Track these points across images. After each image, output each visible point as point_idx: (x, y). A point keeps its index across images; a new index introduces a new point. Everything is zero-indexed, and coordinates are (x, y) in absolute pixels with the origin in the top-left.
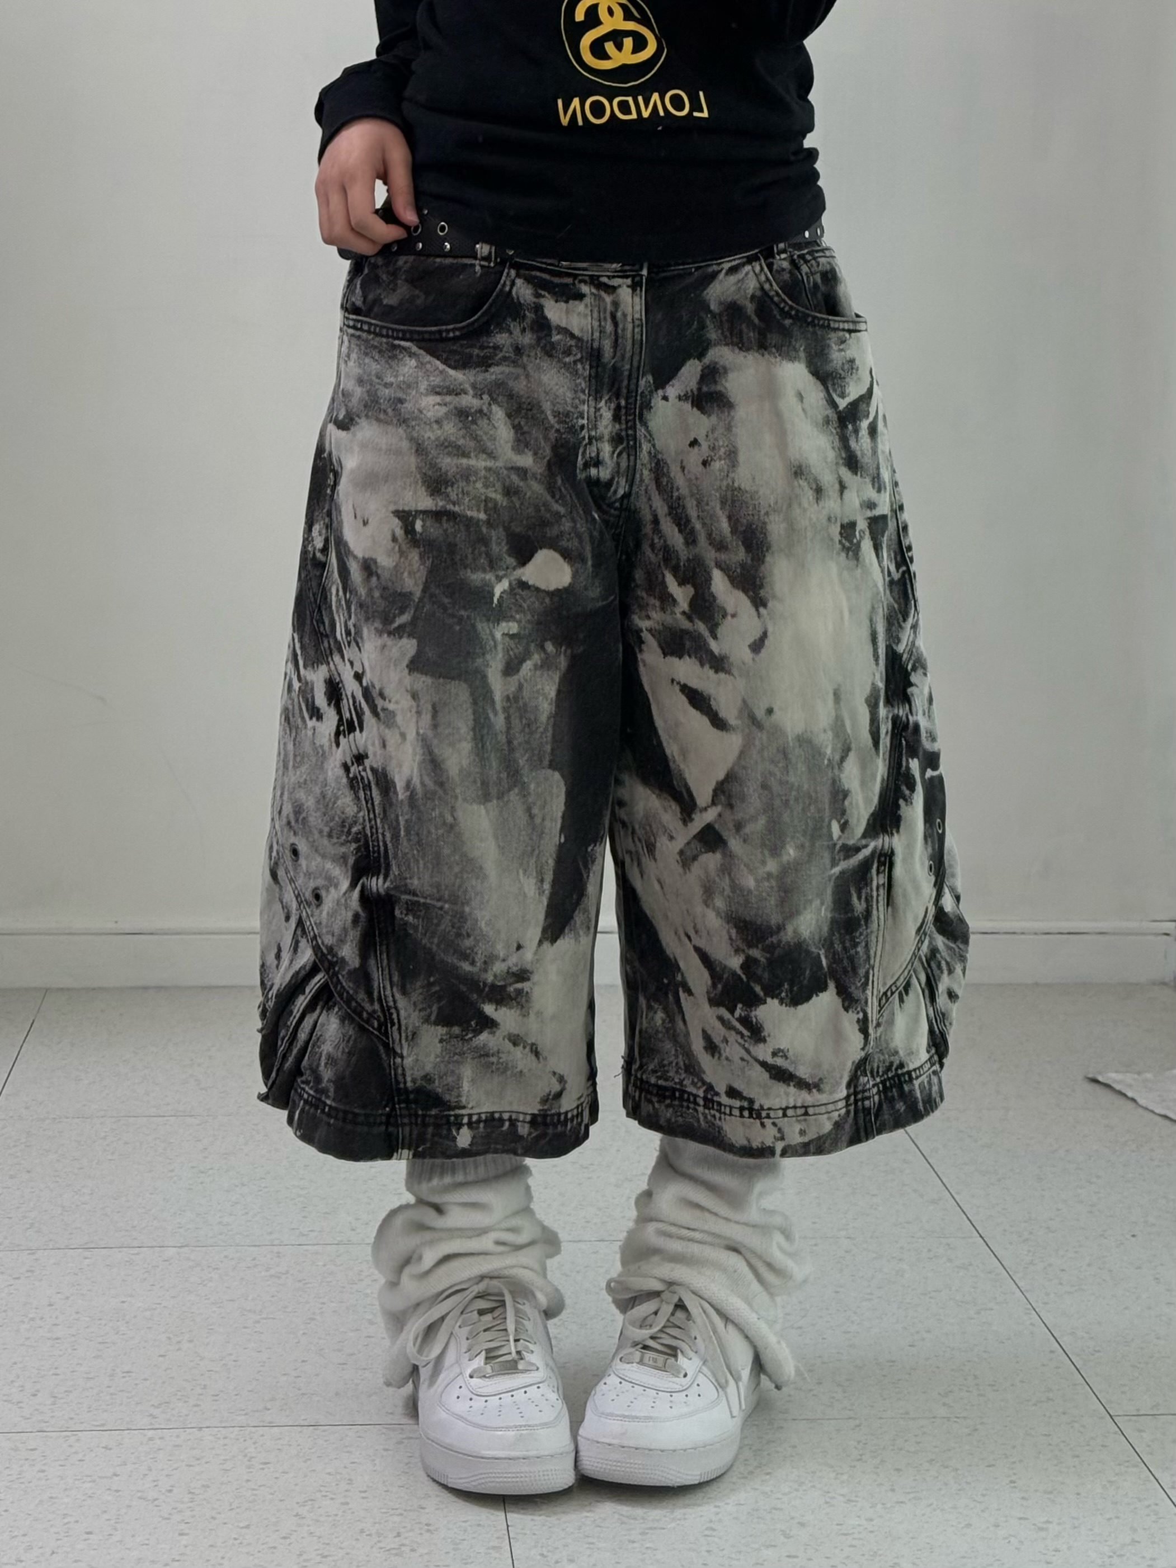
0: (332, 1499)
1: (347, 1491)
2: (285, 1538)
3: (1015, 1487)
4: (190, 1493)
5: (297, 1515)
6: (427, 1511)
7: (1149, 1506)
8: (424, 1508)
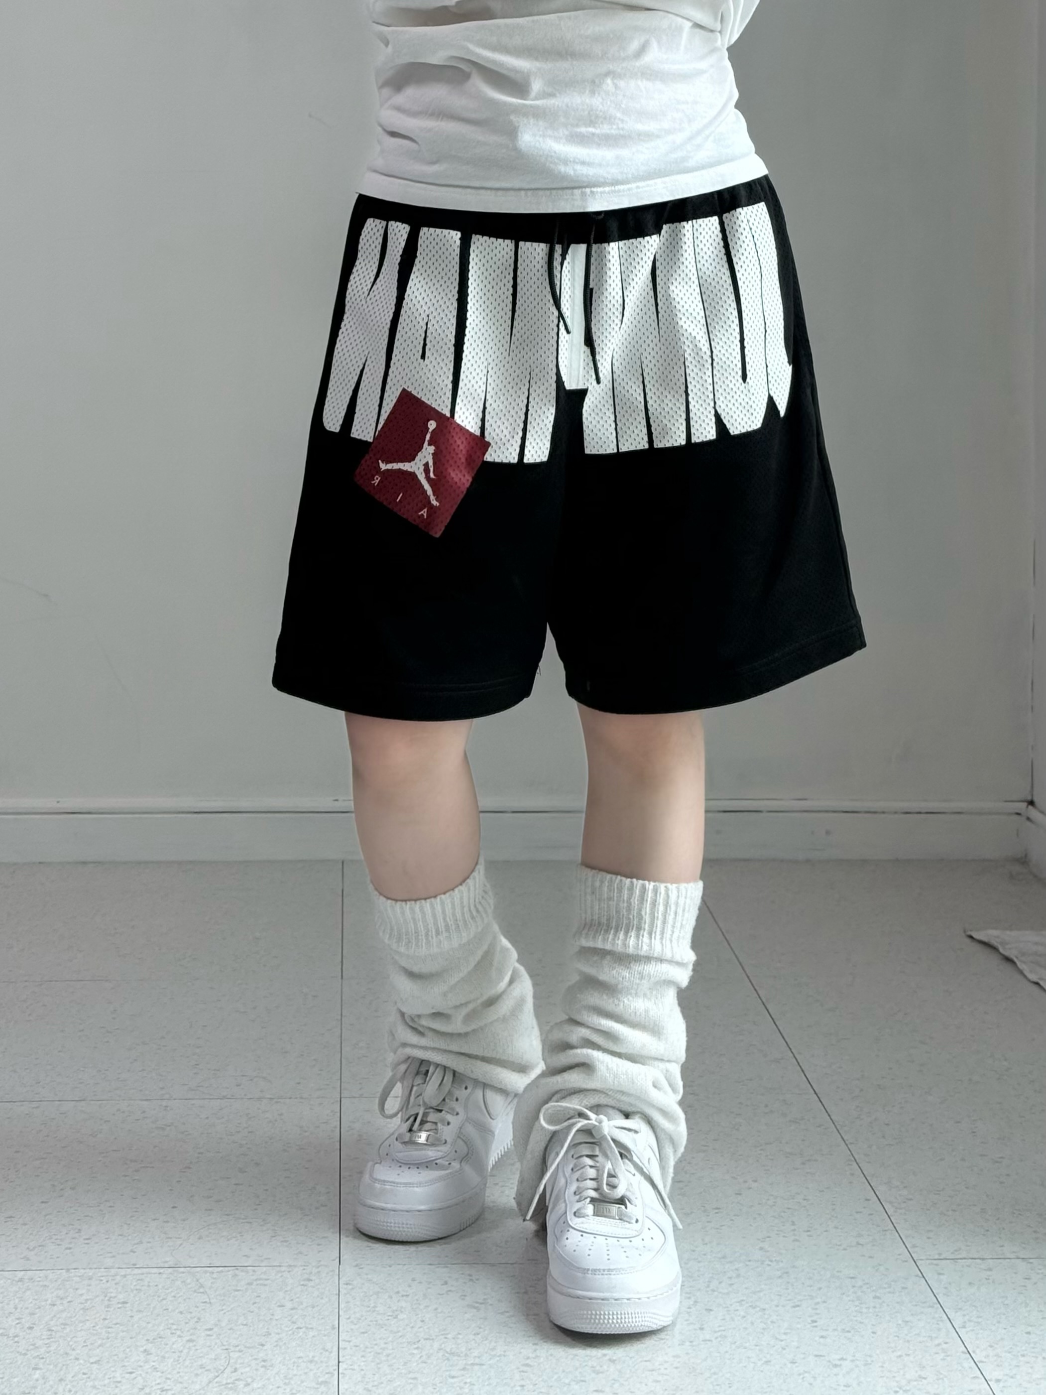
0: (180, 1336)
1: (195, 1329)
2: (131, 1373)
3: (816, 1327)
4: (50, 1330)
5: (145, 1351)
6: (265, 1348)
7: (939, 1345)
8: (263, 1345)
